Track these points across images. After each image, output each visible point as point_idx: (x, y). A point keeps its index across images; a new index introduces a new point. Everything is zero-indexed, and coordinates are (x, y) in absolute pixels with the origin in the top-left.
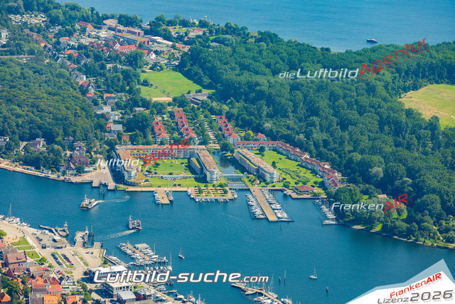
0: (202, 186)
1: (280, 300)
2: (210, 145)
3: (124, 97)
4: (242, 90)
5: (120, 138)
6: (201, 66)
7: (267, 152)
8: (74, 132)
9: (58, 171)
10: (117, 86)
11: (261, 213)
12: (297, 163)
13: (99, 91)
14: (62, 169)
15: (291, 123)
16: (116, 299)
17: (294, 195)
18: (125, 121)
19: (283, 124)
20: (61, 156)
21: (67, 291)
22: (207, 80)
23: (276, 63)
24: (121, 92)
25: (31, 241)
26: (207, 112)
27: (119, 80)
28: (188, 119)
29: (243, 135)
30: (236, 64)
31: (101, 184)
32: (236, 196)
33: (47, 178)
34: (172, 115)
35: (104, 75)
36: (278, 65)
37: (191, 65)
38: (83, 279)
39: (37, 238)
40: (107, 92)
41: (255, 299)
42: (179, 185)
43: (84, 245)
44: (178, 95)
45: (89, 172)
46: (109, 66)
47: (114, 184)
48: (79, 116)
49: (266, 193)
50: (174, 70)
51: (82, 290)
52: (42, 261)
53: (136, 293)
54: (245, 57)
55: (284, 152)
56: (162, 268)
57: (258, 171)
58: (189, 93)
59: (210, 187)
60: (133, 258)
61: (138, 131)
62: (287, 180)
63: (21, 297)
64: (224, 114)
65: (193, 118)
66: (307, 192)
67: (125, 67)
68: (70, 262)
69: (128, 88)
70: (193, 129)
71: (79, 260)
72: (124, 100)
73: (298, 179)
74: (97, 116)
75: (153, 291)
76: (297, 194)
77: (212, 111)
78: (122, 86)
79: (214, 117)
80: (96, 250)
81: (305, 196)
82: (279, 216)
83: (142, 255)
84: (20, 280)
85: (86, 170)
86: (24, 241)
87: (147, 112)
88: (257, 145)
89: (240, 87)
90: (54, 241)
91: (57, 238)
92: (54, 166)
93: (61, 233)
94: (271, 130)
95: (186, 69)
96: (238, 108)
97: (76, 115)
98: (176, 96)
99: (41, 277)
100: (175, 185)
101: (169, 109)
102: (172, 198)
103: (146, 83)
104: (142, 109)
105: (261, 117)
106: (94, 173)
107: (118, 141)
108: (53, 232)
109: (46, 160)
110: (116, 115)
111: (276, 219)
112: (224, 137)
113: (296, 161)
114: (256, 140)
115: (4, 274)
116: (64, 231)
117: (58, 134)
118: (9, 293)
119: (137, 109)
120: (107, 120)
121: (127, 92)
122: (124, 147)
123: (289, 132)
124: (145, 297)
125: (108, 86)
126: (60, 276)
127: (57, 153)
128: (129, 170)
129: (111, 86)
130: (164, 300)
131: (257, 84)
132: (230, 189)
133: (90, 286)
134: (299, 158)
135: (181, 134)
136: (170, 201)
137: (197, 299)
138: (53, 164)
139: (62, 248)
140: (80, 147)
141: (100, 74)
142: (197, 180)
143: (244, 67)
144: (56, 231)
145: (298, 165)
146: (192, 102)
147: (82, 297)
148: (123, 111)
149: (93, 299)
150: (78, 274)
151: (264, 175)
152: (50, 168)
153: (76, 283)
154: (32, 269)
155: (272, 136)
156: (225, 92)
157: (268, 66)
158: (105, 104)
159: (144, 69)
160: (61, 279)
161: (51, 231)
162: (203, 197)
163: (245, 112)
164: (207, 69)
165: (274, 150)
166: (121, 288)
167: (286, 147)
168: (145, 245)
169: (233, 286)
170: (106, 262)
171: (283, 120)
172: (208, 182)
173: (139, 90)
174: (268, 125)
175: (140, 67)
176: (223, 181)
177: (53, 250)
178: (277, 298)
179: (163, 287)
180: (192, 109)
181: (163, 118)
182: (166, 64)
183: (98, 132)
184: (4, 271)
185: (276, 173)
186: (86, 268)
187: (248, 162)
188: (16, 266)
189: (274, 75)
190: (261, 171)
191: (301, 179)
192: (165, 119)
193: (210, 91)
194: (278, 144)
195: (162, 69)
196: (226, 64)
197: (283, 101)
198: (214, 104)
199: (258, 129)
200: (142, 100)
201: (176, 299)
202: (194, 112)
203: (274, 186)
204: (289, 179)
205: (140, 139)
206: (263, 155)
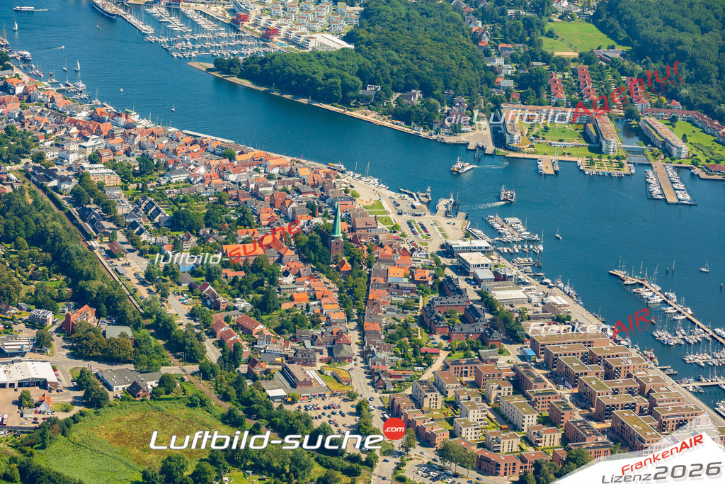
0: (595, 157)
1: (663, 294)
2: (613, 110)
3: (522, 49)
4: (662, 49)
5: (508, 96)
6: (619, 18)
7: (680, 123)
8: (457, 85)
9: (431, 129)
10: (516, 36)
11: (660, 192)
12: (713, 138)
13: (495, 40)
14: (436, 126)
15: (713, 90)
16: (472, 278)
17: (703, 175)
18: (518, 76)
19: (704, 91)
20: (436, 112)
21: (418, 265)
22: (623, 35)
23: (707, 20)
24: (520, 42)
25: (387, 206)
26: (616, 72)
27: (518, 29)
28: (593, 78)
29: (654, 101)
30: (660, 18)
31: (478, 147)
32: (633, 171)
33: (417, 136)
34: (575, 73)
35: (502, 22)
36: (709, 22)
37: (608, 16)
38: (439, 253)
39: (395, 202)
40: (504, 41)
41: (634, 290)
42: (569, 154)
43: (446, 215)
44: (586, 50)
45: (467, 132)
46: (510, 12)
47: (493, 148)
48: (464, 68)
49: (670, 169)
50: (587, 21)
51: (435, 265)
52: (395, 229)
53: (495, 273)
54: (671, 10)
55: (700, 124)
56: (531, 247)
57: (664, 143)
58: (599, 48)
59: (605, 159)
60: (500, 233)
61: (530, 89)
62: (698, 157)
63: (365, 267)
64: (636, 76)
65: (599, 78)
66: (720, 172)
67: (528, 14)
68: (426, 232)
69: (528, 38)
70: (597, 91)
71: (438, 231)
72: (522, 52)
73: (711, 156)
74: (486, 68)
75: (515, 271)
76: (707, 174)
77: (623, 72)
78: (522, 36)
79: (624, 78)
80: (460, 221)
81: (716, 177)
82: (681, 197)
83: (511, 229)
84: (365, 247)
85: (462, 129)
86: (379, 204)
87: (546, 68)
88: (668, 115)
89: (660, 46)
90: (413, 207)
91: (417, 204)
92: (427, 122)
93: (422, 199)
94: (688, 98)
95: (600, 21)
96: (654, 69)
97: (461, 66)
98: (583, 51)
99: (391, 246)
100: (564, 154)
101: (573, 66)
102: (557, 168)
103: (551, 35)
104: (540, 64)
105: (678, 81)
106: (472, 134)
107: (505, 99)
108: (414, 198)
109: (419, 115)
110: (510, 69)
111: (676, 201)
112: (631, 102)
113: (713, 135)
114: (668, 108)
115: (350, 240)
116: (426, 197)
117: (437, 87)
118: (351, 262)
119: (535, 63)
120: (497, 73)
121: (527, 43)
122: (511, 106)
123: (709, 101)
124: (505, 278)
125: (506, 36)
126: (412, 247)
127: (434, 108)
128: (512, 133)
129: (509, 35)
130: (527, 283)
131: (680, 43)
132: (628, 163)
133: (444, 261)
134: (716, 133)
135: (581, 95)
136: (555, 172)
137: (565, 285)
138: (426, 120)
139: (420, 215)
140: (460, 103)
141: (499, 21)
142: (591, 149)
143: (669, 22)
144: (418, 196)
145: (714, 140)
146: (601, 59)
147: (433, 272)
148: (518, 65)
149: (445, 275)
150: (434, 247)
151: (670, 149)
152: (422, 125)
153: (429, 257)
154: (381, 237)
155: (688, 104)
156: (642, 50)
157: (698, 22)
158: (499, 55)
159: (552, 18)
160: (413, 250)
161: (411, 196)
162: (594, 170)
163: (661, 75)
164: (626, 22)
165: (688, 121)
166: (479, 266)
167: (703, 118)
168: (516, 220)
169: (611, 274)
170: (468, 235)
171: (705, 86)
172: (603, 153)
173: (540, 42)
174: (685, 92)
175: (547, 15)
176: (621, 153)
177: (410, 218)
178: (660, 291)
179: (529, 268)
180: (599, 68)
181: (564, 76)
182: (578, 14)
183: (485, 87)
184: (349, 237)
185: (685, 148)
186: (443, 241)
187: (654, 132)
188: (364, 232)
189: (703, 34)
190: (667, 144)
191: (715, 157)
192: (566, 77)
193: (626, 48)
194: (693, 114)
195: (573, 18)
196: (647, 17)
197: (707, 64)
198: (626, 63)
199: (673, 96)
200: (542, 53)
201: (541, 283)
202: (601, 71)
203: (680, 163)
204: (700, 156)
205: (532, 98)
206: (674, 126)
